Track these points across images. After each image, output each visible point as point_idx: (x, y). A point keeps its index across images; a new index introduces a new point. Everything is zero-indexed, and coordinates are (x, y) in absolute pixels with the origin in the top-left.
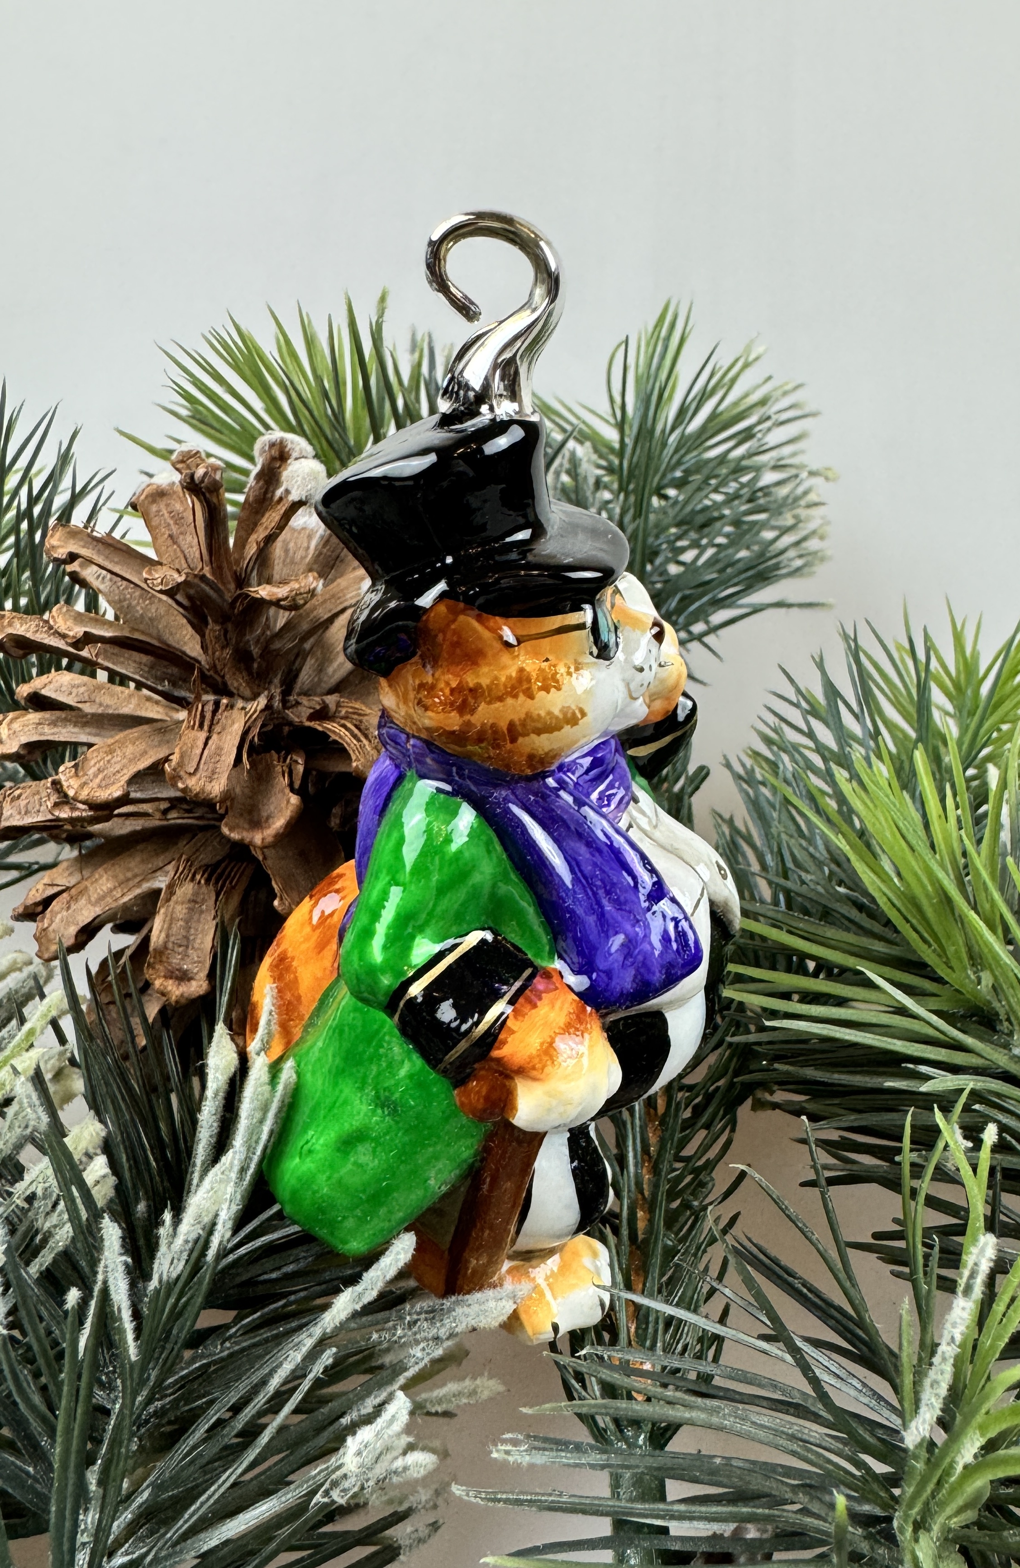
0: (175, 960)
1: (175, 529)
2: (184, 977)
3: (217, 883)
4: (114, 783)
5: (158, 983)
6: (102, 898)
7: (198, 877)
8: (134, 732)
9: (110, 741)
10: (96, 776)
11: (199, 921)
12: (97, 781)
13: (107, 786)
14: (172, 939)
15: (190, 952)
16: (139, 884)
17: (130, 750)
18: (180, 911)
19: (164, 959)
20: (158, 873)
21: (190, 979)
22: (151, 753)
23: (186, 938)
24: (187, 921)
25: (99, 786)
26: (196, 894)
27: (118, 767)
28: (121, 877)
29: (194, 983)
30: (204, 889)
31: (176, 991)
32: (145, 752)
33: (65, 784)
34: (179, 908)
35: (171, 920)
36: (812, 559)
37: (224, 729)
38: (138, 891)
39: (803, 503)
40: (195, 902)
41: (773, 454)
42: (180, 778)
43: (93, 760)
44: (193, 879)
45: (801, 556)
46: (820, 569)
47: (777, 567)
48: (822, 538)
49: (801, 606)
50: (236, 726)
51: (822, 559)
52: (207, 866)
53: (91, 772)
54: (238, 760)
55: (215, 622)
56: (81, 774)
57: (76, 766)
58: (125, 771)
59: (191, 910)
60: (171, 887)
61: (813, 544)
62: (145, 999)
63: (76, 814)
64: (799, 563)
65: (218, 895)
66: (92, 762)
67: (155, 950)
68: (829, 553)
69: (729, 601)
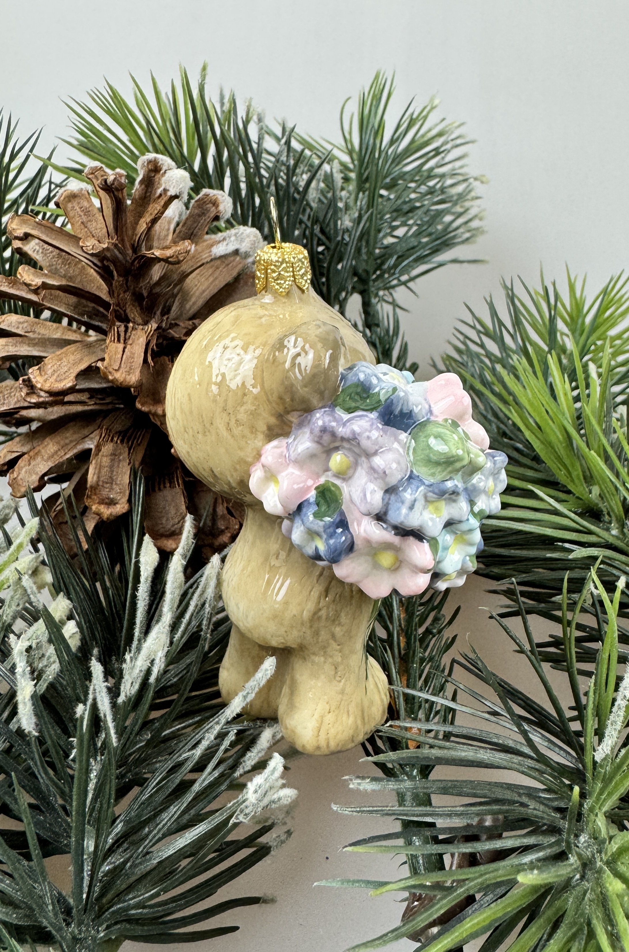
0: (105, 493)
1: (84, 219)
2: (111, 502)
3: (128, 442)
4: (65, 379)
5: (94, 508)
6: (52, 456)
7: (115, 439)
8: (72, 348)
9: (58, 353)
10: (52, 375)
11: (118, 466)
12: (54, 377)
13: (61, 380)
14: (102, 479)
15: (114, 486)
16: (75, 446)
17: (72, 358)
18: (106, 461)
19: (97, 491)
20: (86, 439)
21: (115, 504)
22: (86, 359)
23: (111, 477)
24: (111, 467)
25: (56, 381)
26: (115, 450)
27: (66, 369)
28: (62, 443)
29: (118, 506)
30: (120, 446)
31: (107, 512)
32: (82, 359)
33: (34, 380)
34: (105, 459)
35: (100, 467)
36: (476, 233)
37: (133, 342)
38: (75, 451)
39: (469, 197)
40: (115, 455)
41: (449, 166)
42: (110, 372)
43: (50, 364)
44: (112, 440)
45: (469, 231)
46: (480, 239)
47: (454, 237)
48: (481, 219)
49: (469, 262)
50: (141, 339)
51: (483, 232)
52: (119, 433)
53: (50, 372)
54: (145, 361)
55: (119, 275)
56: (43, 373)
57: (39, 369)
58: (72, 371)
59: (112, 460)
60: (98, 447)
61: (475, 224)
62: (85, 519)
63: (41, 400)
64: (467, 235)
65: (129, 450)
66: (49, 366)
67: (91, 487)
68: (486, 229)
69: (426, 259)
